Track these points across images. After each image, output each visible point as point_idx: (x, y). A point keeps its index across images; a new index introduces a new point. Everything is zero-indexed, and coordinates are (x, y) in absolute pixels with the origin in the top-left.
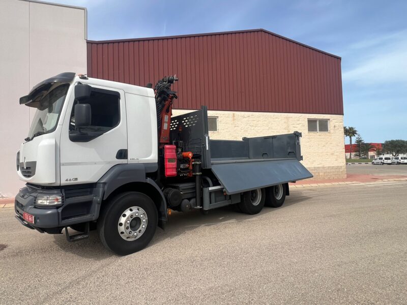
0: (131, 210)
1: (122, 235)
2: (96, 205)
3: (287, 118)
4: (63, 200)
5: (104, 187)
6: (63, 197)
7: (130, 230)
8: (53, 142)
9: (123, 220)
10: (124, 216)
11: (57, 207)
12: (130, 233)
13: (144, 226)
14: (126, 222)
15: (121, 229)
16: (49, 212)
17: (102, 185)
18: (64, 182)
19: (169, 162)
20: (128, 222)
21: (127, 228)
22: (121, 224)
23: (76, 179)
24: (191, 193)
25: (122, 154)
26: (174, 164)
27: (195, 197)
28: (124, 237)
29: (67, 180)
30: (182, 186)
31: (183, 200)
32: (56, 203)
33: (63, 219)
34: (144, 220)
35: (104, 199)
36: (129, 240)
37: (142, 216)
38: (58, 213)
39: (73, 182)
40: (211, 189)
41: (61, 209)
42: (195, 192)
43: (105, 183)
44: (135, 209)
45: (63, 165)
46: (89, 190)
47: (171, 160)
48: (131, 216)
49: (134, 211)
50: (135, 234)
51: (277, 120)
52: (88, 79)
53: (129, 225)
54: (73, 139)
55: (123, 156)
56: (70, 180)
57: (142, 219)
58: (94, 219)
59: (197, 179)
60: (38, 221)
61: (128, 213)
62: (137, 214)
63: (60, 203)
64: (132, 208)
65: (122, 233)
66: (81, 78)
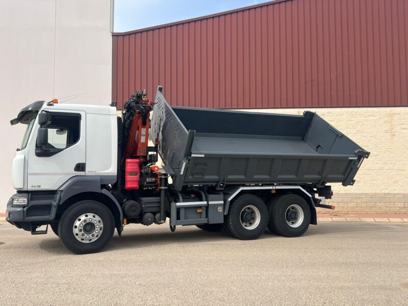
0: (86, 216)
1: (76, 237)
2: (54, 208)
3: (391, 115)
4: (28, 201)
5: (61, 194)
6: (28, 199)
7: (83, 232)
8: (23, 157)
9: (77, 223)
10: (80, 220)
11: (24, 206)
12: (83, 235)
13: (97, 231)
14: (80, 225)
15: (76, 231)
16: (19, 209)
17: (59, 192)
18: (30, 188)
19: (129, 175)
20: (81, 225)
21: (80, 230)
22: (76, 227)
23: (39, 186)
24: (156, 207)
25: (80, 167)
26: (136, 177)
27: (159, 212)
28: (79, 238)
29: (32, 187)
30: (145, 199)
31: (146, 213)
32: (23, 204)
33: (27, 215)
34: (98, 226)
35: (60, 204)
36: (83, 242)
37: (95, 222)
38: (24, 210)
39: (37, 189)
40: (178, 204)
41: (26, 208)
42: (160, 207)
43: (62, 191)
44: (90, 216)
45: (30, 175)
46: (52, 196)
47: (131, 173)
48: (85, 221)
49: (88, 217)
50: (88, 237)
51: (371, 118)
52: (53, 105)
53: (82, 228)
54: (38, 155)
55: (80, 169)
56: (35, 187)
57: (96, 225)
58: (51, 219)
59: (163, 193)
60: (11, 216)
61: (83, 218)
62: (90, 220)
63: (26, 204)
64: (88, 214)
65: (77, 234)
66: (47, 105)
